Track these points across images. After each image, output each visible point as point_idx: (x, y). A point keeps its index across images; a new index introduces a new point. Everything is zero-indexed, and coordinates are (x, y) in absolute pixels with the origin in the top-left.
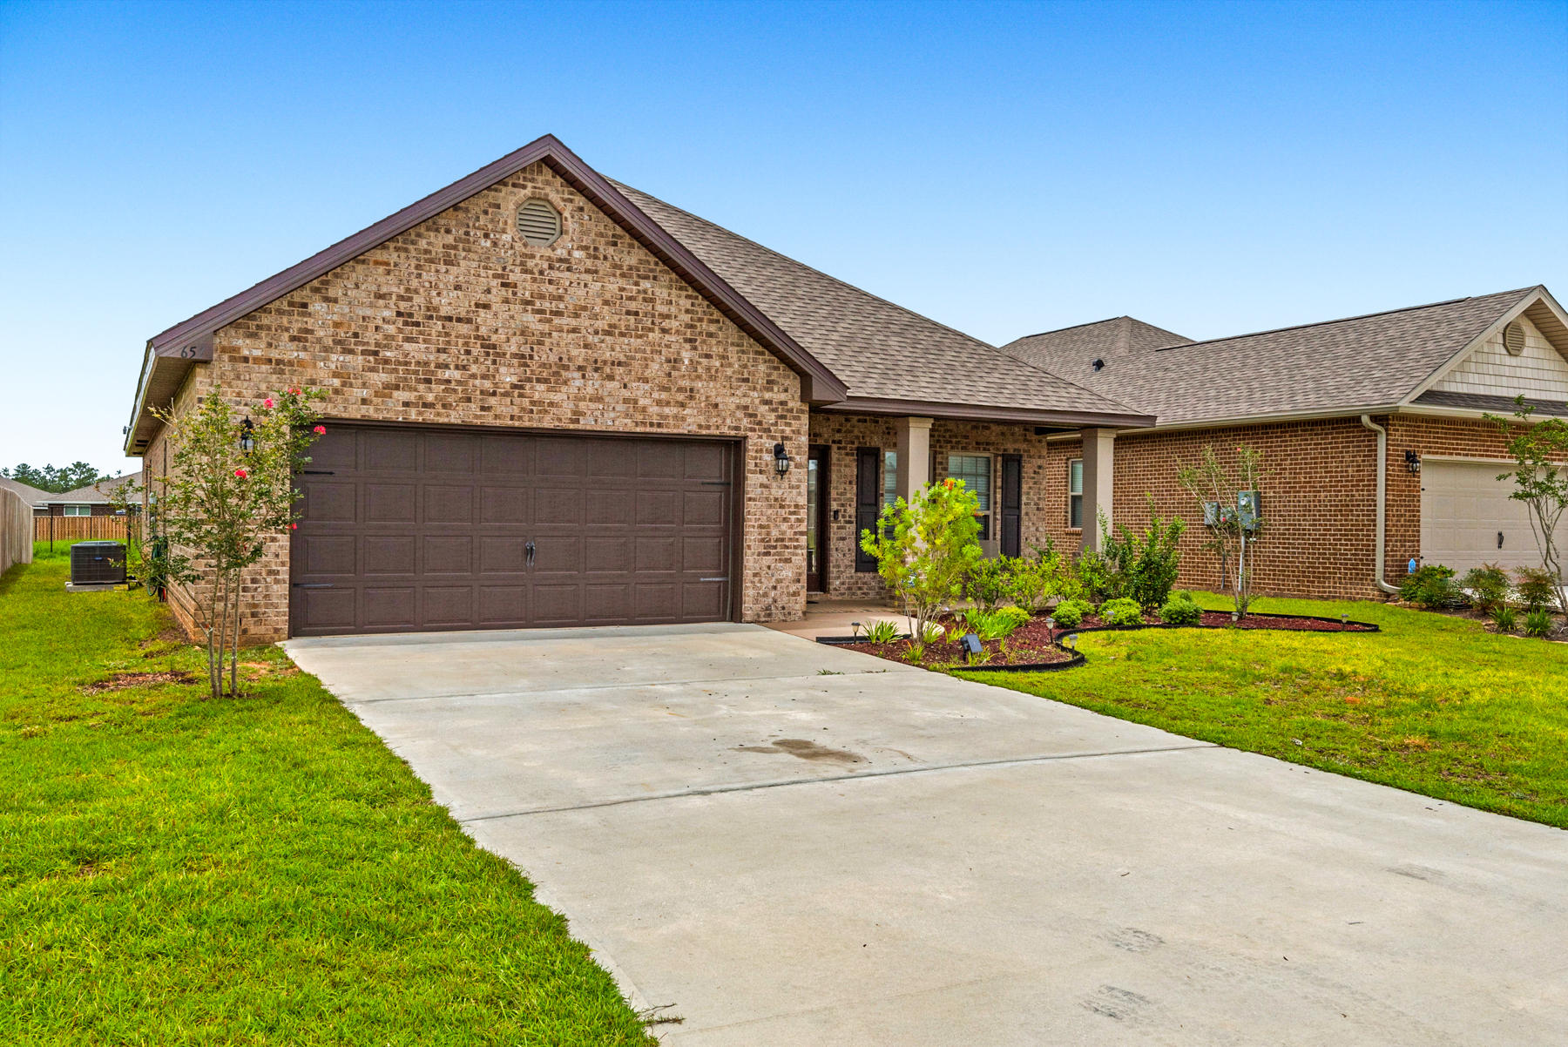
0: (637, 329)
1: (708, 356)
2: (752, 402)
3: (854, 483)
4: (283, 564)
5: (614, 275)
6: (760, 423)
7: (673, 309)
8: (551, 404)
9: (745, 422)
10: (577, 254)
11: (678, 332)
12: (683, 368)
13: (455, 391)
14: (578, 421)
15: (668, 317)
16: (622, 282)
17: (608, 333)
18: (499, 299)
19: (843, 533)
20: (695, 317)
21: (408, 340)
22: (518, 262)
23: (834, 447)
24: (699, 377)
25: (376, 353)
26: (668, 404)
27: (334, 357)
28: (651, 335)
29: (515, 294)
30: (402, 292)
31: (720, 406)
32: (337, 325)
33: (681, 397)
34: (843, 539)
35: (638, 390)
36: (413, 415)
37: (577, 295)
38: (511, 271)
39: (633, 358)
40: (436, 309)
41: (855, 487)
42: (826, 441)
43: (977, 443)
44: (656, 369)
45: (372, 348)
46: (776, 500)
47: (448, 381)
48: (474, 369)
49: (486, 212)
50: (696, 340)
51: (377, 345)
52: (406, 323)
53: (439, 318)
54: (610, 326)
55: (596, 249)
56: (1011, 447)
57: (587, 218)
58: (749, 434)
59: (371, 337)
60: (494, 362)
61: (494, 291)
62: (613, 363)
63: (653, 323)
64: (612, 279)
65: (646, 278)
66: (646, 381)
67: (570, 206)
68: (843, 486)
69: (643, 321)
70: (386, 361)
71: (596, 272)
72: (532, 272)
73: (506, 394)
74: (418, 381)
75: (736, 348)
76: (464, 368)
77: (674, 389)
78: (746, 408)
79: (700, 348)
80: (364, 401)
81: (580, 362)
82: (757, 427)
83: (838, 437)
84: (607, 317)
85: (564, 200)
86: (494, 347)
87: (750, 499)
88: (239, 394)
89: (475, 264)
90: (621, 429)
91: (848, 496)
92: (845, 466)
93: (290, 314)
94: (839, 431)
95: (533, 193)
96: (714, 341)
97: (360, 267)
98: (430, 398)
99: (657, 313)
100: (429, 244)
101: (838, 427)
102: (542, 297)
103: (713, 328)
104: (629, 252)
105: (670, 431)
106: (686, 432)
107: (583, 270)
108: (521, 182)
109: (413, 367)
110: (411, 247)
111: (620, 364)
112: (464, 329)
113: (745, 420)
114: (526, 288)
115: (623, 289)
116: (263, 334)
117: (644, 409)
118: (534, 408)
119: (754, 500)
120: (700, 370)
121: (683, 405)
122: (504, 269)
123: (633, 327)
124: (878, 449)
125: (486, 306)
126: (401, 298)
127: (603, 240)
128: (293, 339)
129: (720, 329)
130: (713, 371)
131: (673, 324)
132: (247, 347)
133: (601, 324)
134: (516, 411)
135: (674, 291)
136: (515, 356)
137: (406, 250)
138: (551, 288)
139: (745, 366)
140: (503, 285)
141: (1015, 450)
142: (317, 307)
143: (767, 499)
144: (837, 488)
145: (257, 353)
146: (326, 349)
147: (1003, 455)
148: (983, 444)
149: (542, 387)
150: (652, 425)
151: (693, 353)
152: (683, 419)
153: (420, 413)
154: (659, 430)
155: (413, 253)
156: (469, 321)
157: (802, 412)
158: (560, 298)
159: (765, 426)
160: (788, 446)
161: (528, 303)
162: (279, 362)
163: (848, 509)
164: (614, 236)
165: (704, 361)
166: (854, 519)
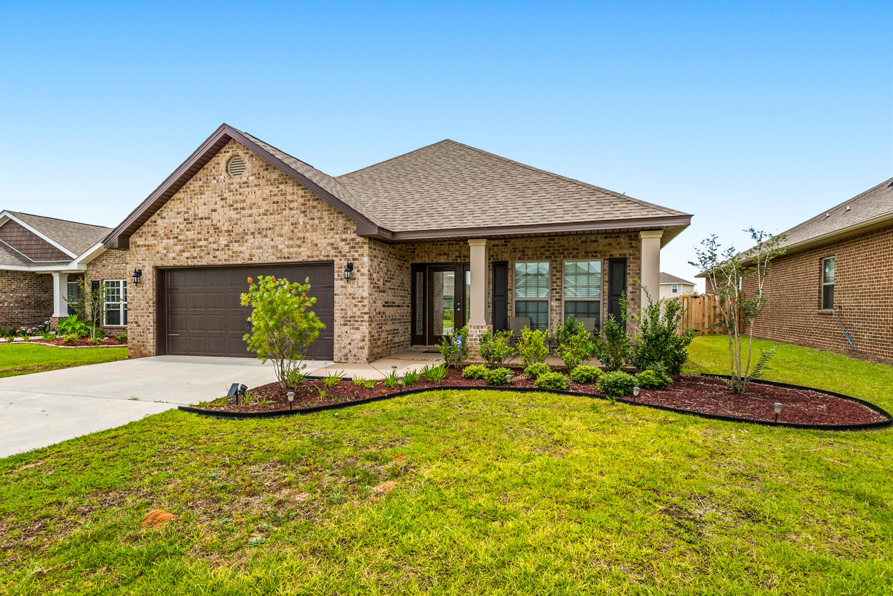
0: (278, 210)
1: (313, 219)
2: (336, 241)
3: (491, 283)
4: (151, 326)
5: (267, 185)
6: (340, 252)
7: (295, 197)
8: (241, 252)
9: (333, 252)
10: (251, 178)
11: (297, 208)
12: (300, 227)
13: (204, 250)
14: (251, 259)
15: (292, 201)
16: (271, 188)
17: (265, 214)
18: (220, 206)
20: (306, 199)
21: (188, 230)
22: (227, 188)
24: (307, 231)
25: (177, 238)
26: (292, 246)
27: (164, 241)
28: (284, 212)
29: (226, 203)
30: (185, 210)
31: (319, 245)
32: (165, 228)
33: (298, 242)
35: (278, 241)
36: (190, 263)
37: (251, 199)
38: (225, 192)
39: (276, 225)
40: (197, 215)
41: (491, 286)
43: (586, 253)
44: (287, 229)
45: (176, 236)
46: (350, 294)
47: (201, 246)
48: (211, 240)
49: (214, 168)
50: (306, 211)
51: (178, 234)
52: (187, 223)
53: (199, 219)
54: (266, 211)
55: (259, 174)
56: (617, 254)
57: (254, 159)
58: (334, 258)
59: (176, 231)
60: (218, 235)
61: (218, 203)
62: (267, 229)
63: (285, 206)
64: (267, 187)
65: (282, 183)
66: (282, 236)
67: (247, 156)
69: (280, 206)
70: (180, 241)
71: (259, 185)
72: (233, 191)
73: (222, 250)
74: (191, 248)
75: (327, 212)
76: (207, 239)
77: (295, 239)
78: (332, 244)
79: (308, 215)
80: (174, 258)
81: (252, 230)
82: (338, 254)
84: (265, 206)
85: (245, 153)
86: (218, 228)
87: (336, 294)
88: (138, 260)
89: (211, 192)
90: (271, 262)
93: (151, 226)
95: (232, 153)
96: (315, 210)
97: (172, 203)
98: (195, 254)
99: (287, 201)
100: (194, 187)
102: (237, 202)
103: (315, 203)
104: (274, 172)
105: (294, 260)
106: (301, 260)
107: (253, 185)
108: (227, 150)
109: (189, 242)
110: (188, 190)
111: (270, 229)
112: (207, 222)
113: (332, 251)
114: (230, 198)
115: (271, 191)
116: (144, 235)
117: (281, 251)
118: (234, 255)
119: (338, 295)
120: (308, 227)
121: (299, 246)
122: (222, 192)
123: (276, 209)
124: (506, 263)
125: (215, 211)
126: (185, 213)
127: (262, 169)
128: (153, 236)
129: (319, 203)
130: (315, 227)
131: (295, 205)
132: (140, 241)
133: (262, 211)
134: (226, 257)
135: (295, 188)
136: (226, 231)
137: (186, 192)
138: (240, 197)
139: (332, 222)
140: (222, 199)
141: (620, 255)
142: (159, 221)
143: (345, 294)
145: (142, 243)
146: (162, 239)
147: (609, 259)
148: (591, 252)
149: (237, 244)
150: (285, 258)
151: (305, 218)
152: (300, 254)
153: (192, 262)
154: (289, 261)
155: (189, 192)
156: (209, 218)
157: (365, 243)
158: (244, 201)
159: (343, 253)
160: (356, 264)
161: (231, 206)
162: (148, 245)
164: (266, 165)
165: (310, 222)
166: (491, 305)
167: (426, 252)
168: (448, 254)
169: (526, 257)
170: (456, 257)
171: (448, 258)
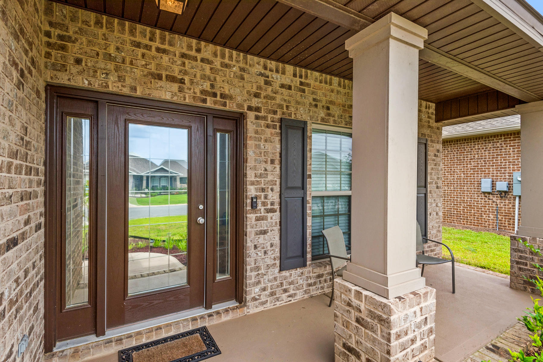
3: (277, 162)
19: (263, 225)
23: (251, 115)
34: (264, 232)
41: (278, 167)
42: (240, 106)
68: (263, 165)
83: (255, 102)
91: (270, 178)
92: (266, 141)
94: (257, 95)
101: (254, 90)
124: (305, 123)
144: (255, 168)
163: (270, 194)
166: (277, 207)
167: (109, 57)
168: (182, 81)
169: (332, 119)
170: (203, 92)
171: (181, 90)
